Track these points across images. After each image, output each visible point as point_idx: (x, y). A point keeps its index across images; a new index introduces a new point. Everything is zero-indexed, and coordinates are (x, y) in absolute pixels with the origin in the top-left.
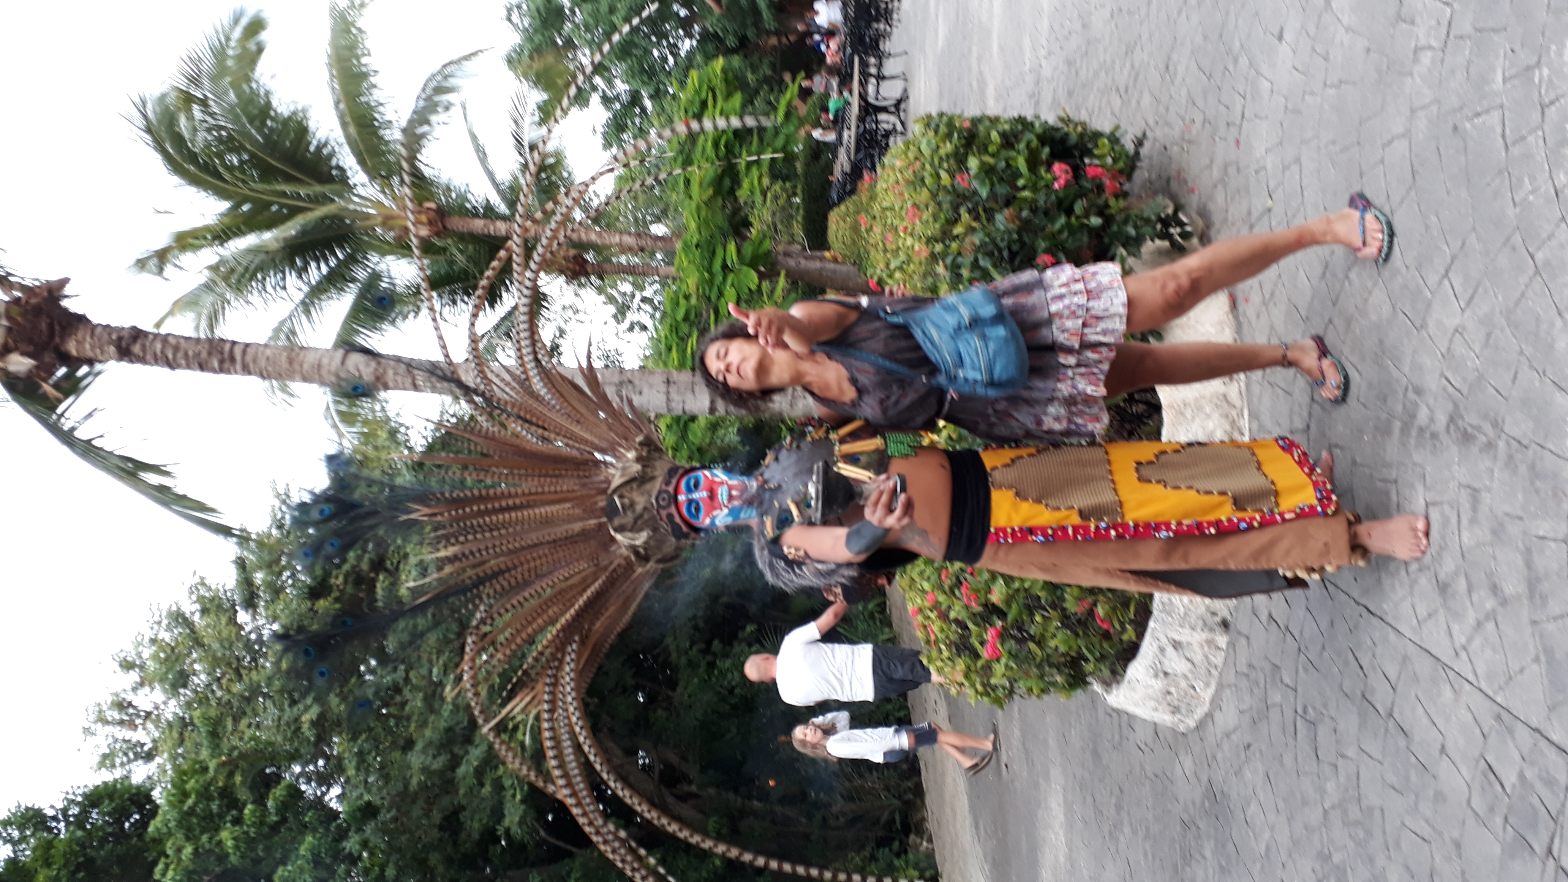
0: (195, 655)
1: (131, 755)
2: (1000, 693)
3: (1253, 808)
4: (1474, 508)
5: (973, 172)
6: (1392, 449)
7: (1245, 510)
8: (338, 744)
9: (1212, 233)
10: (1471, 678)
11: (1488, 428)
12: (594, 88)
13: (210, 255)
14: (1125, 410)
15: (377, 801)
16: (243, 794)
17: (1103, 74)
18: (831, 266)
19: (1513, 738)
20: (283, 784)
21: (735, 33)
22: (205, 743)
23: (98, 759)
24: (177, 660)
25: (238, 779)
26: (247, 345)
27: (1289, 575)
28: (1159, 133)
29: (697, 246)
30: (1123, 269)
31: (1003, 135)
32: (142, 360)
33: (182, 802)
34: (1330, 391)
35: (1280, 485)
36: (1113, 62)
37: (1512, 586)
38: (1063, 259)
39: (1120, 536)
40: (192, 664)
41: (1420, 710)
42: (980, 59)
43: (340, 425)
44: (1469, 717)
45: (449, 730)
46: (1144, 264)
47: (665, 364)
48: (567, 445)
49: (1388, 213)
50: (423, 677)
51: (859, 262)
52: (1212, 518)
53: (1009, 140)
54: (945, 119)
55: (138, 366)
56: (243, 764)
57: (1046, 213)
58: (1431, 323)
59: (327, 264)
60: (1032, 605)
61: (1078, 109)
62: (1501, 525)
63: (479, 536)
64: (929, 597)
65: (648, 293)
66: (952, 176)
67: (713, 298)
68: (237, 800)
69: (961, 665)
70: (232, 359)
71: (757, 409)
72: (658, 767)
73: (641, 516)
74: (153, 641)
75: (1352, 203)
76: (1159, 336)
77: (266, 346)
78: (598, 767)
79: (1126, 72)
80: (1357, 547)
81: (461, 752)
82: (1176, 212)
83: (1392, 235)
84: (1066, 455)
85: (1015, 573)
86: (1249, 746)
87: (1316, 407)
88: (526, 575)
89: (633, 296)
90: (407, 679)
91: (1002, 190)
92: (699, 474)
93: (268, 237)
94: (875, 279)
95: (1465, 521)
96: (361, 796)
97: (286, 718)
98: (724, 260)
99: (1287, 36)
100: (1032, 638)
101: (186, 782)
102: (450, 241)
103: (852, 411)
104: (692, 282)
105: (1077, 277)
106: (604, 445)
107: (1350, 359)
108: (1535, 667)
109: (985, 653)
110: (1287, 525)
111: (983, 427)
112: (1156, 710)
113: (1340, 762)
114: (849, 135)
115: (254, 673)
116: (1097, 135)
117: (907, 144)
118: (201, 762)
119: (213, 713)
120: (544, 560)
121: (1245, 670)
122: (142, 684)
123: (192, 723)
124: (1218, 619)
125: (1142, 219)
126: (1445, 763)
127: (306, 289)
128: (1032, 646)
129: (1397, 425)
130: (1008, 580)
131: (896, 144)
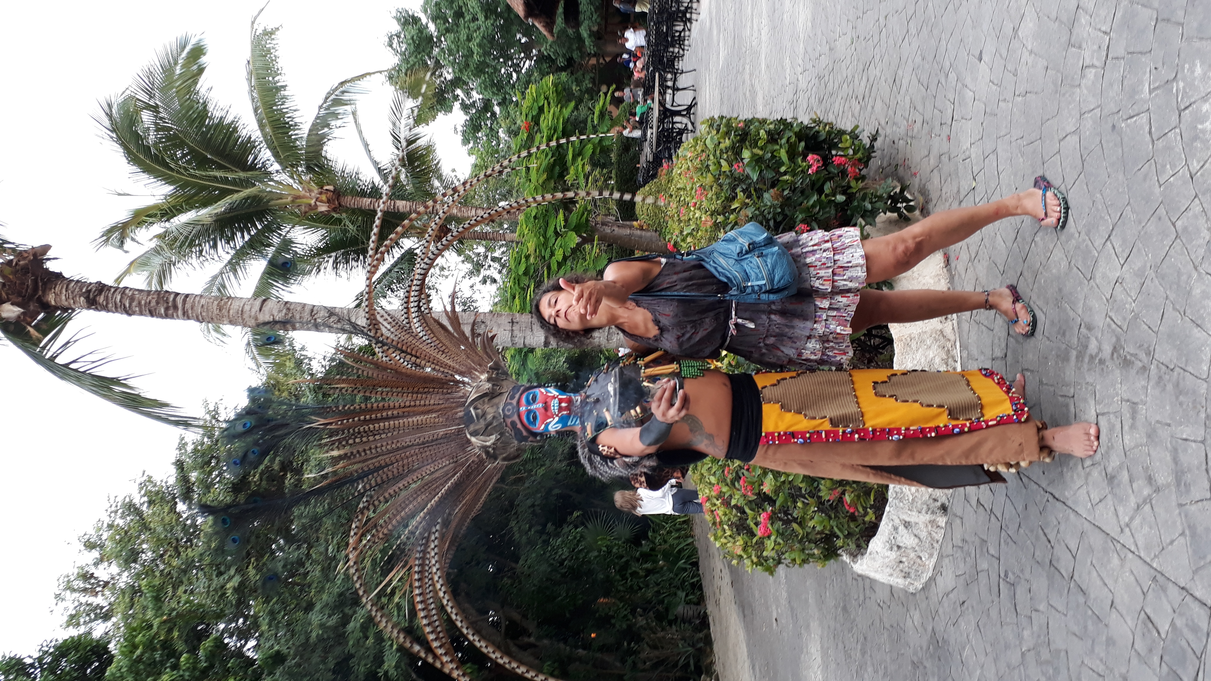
0: (143, 537)
1: (93, 616)
2: (771, 562)
3: (967, 652)
4: (1133, 418)
5: (746, 161)
6: (1070, 372)
7: (958, 419)
8: (255, 606)
9: (931, 206)
10: (1133, 548)
11: (1142, 355)
12: (456, 98)
13: (158, 228)
14: (864, 342)
15: (285, 650)
16: (180, 646)
17: (845, 85)
18: (639, 232)
19: (1167, 596)
20: (211, 638)
21: (564, 56)
22: (151, 606)
23: (65, 618)
24: (129, 541)
25: (176, 634)
26: (187, 296)
27: (992, 469)
28: (888, 131)
29: (535, 217)
30: (862, 233)
31: (769, 133)
32: (106, 308)
33: (132, 652)
34: (1022, 327)
35: (984, 401)
36: (853, 77)
37: (1163, 477)
38: (816, 227)
39: (861, 439)
40: (140, 544)
41: (1095, 574)
42: (751, 75)
43: (258, 357)
44: (1132, 578)
45: (341, 595)
46: (879, 230)
47: (510, 308)
48: (434, 369)
49: (1064, 192)
50: (321, 554)
51: (660, 229)
52: (932, 424)
53: (773, 137)
54: (724, 120)
55: (103, 313)
56: (179, 622)
57: (802, 192)
58: (1098, 275)
59: (249, 233)
60: (795, 495)
61: (827, 112)
62: (1154, 431)
63: (364, 439)
64: (715, 488)
65: (497, 254)
66: (731, 165)
67: (547, 256)
68: (175, 651)
69: (740, 541)
70: (175, 307)
71: (582, 343)
72: (504, 624)
73: (490, 424)
74: (110, 526)
75: (1036, 184)
76: (891, 286)
77: (201, 296)
78: (459, 624)
79: (863, 84)
80: (1045, 448)
81: (351, 612)
82: (902, 191)
83: (1067, 209)
84: (819, 377)
85: (780, 469)
86: (964, 602)
87: (1011, 340)
88: (401, 469)
89: (486, 257)
90: (308, 556)
91: (769, 175)
92: (537, 390)
93: (205, 214)
94: (672, 243)
95: (1126, 428)
96: (272, 647)
97: (214, 586)
98: (556, 228)
99: (985, 57)
100: (795, 520)
101: (136, 637)
102: (344, 215)
103: (655, 344)
104: (531, 246)
105: (826, 238)
106: (463, 369)
107: (1037, 303)
108: (1182, 540)
109: (759, 532)
110: (990, 430)
111: (756, 355)
112: (891, 575)
113: (1034, 615)
114: (652, 133)
115: (189, 550)
116: (841, 133)
117: (696, 140)
118: (147, 621)
119: (157, 582)
120: (415, 458)
121: (961, 545)
122: (101, 560)
123: (140, 590)
124: (939, 504)
125: (876, 197)
126: (1114, 615)
127: (233, 252)
128: (795, 526)
129: (1074, 353)
130: (777, 474)
131: (688, 139)
